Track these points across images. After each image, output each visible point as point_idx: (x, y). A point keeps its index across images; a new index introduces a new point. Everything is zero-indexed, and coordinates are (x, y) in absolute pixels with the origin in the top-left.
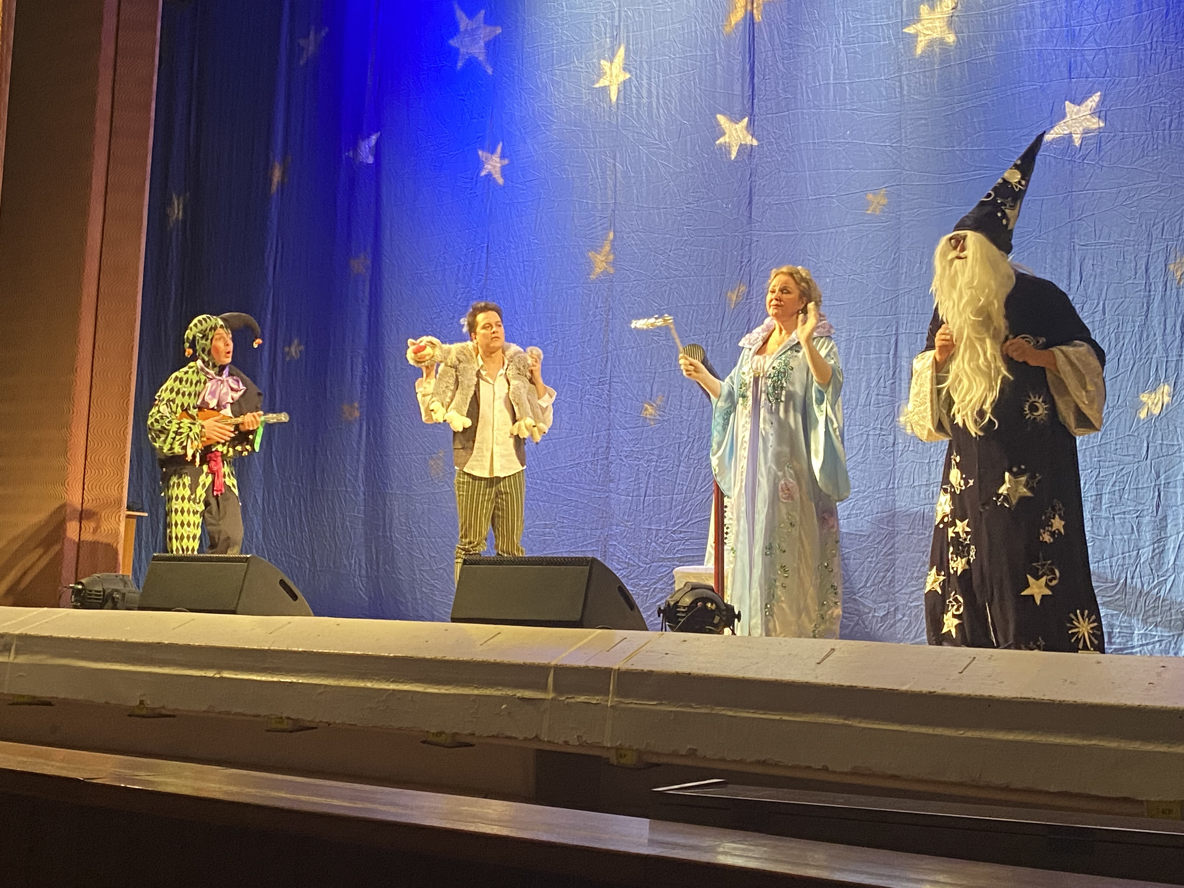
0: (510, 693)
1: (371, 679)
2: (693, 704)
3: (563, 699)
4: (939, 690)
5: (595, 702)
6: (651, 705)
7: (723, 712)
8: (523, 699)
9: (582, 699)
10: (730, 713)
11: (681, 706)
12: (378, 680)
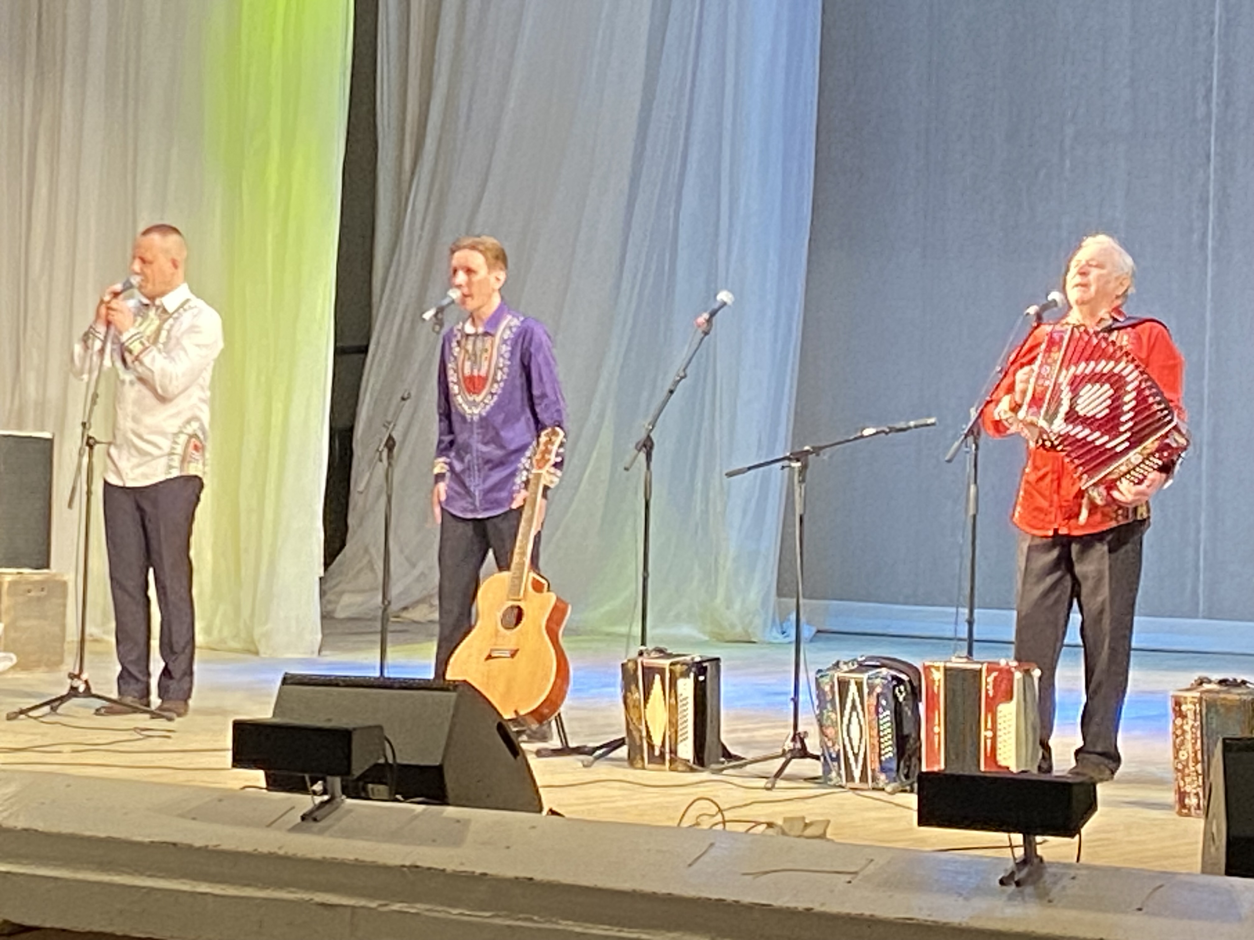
0: (306, 896)
1: (120, 873)
2: (536, 918)
3: (373, 905)
4: (818, 908)
5: (413, 911)
6: (484, 916)
7: (570, 928)
8: (323, 905)
9: (397, 907)
10: (578, 929)
11: (519, 919)
12: (129, 874)
